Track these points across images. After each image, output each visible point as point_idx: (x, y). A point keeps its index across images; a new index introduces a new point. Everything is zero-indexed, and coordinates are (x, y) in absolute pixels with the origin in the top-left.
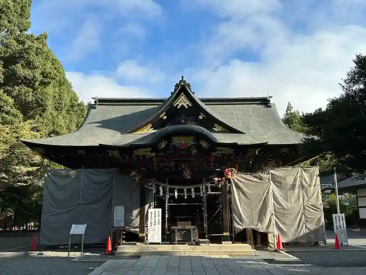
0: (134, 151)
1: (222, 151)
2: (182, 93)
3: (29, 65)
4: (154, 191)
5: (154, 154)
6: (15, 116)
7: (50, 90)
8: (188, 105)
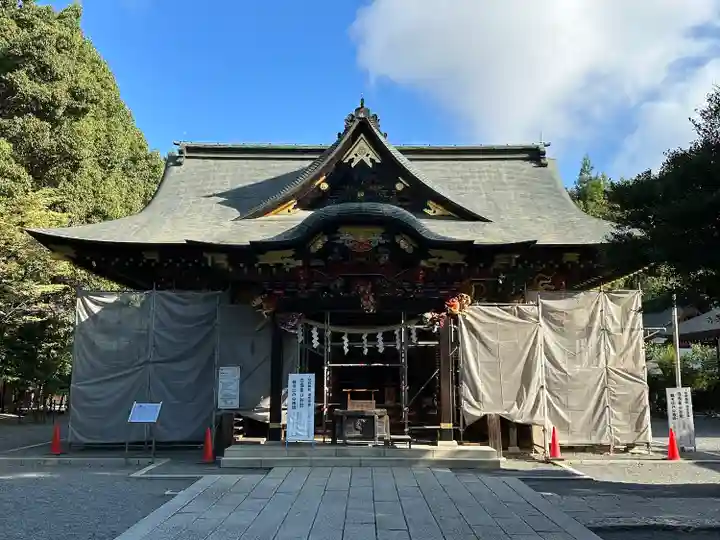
0: (261, 257)
1: (440, 258)
2: (362, 135)
3: (44, 73)
4: (301, 339)
5: (300, 263)
6: (16, 179)
7: (87, 125)
8: (372, 160)
